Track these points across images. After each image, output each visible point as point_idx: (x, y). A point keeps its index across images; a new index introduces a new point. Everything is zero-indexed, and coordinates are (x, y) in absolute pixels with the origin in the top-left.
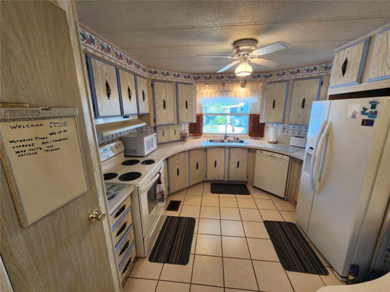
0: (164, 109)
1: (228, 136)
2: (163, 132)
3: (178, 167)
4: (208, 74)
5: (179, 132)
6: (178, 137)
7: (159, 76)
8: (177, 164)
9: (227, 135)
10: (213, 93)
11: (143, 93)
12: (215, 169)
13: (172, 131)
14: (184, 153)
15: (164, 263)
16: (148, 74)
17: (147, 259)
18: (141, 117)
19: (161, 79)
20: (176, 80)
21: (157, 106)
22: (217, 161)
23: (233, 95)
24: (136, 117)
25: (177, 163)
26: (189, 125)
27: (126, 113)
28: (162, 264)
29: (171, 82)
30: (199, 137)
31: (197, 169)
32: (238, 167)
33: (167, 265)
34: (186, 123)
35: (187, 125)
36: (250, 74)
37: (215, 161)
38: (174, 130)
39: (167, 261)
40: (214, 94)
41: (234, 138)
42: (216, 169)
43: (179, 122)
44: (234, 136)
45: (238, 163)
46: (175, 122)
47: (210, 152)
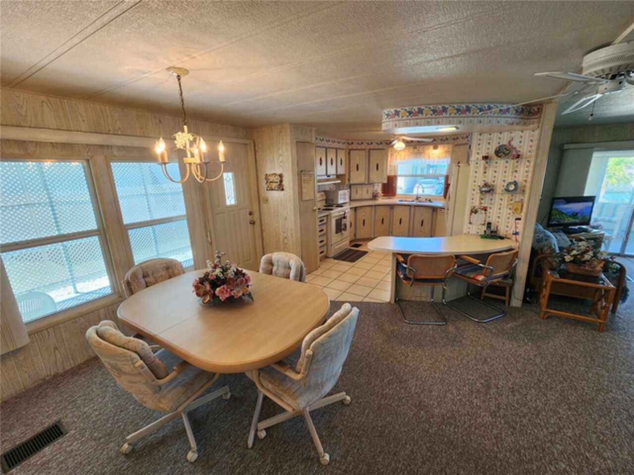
0: (357, 171)
2: (357, 190)
3: (363, 218)
5: (372, 192)
6: (370, 196)
7: (354, 146)
8: (363, 215)
9: (419, 197)
11: (341, 160)
13: (365, 190)
16: (347, 146)
18: (338, 176)
20: (369, 148)
21: (351, 169)
22: (402, 219)
23: (426, 157)
24: (335, 177)
27: (329, 174)
29: (364, 149)
30: (392, 196)
31: (382, 223)
32: (422, 225)
34: (379, 183)
35: (380, 185)
37: (400, 218)
38: (367, 189)
41: (426, 199)
42: (401, 226)
43: (370, 182)
44: (426, 197)
45: (422, 222)
46: (367, 183)
47: (396, 209)
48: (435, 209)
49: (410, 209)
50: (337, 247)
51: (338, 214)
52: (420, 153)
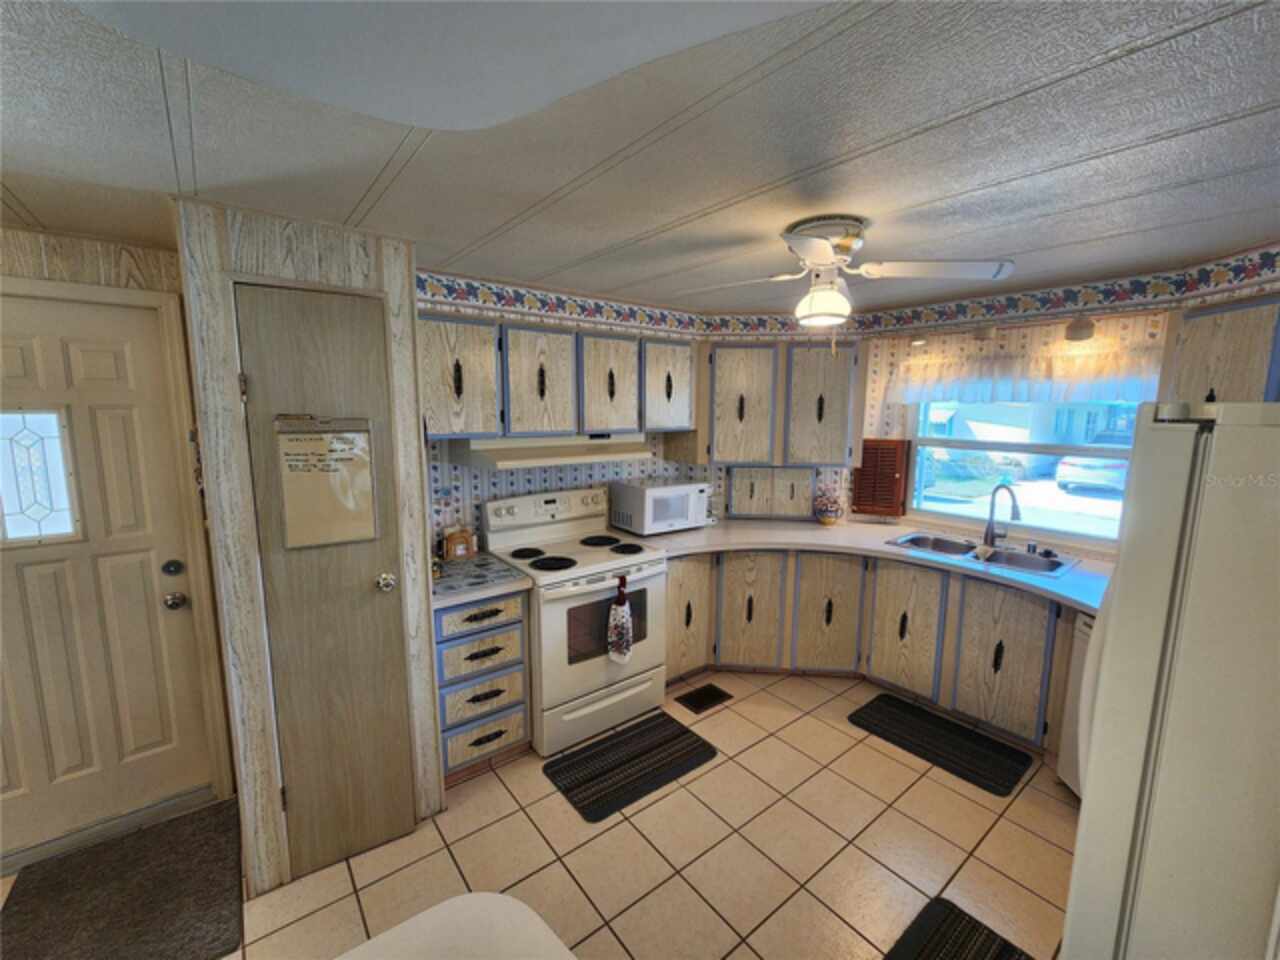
0: (738, 420)
1: (1003, 536)
2: (752, 485)
3: (750, 592)
4: (907, 305)
5: (808, 494)
7: (731, 334)
8: (747, 583)
9: (998, 531)
10: (950, 365)
11: (668, 381)
12: (900, 644)
13: (782, 485)
14: (781, 555)
15: (559, 788)
16: (701, 332)
17: (543, 763)
18: (653, 438)
19: (738, 338)
20: (789, 338)
21: (718, 412)
22: (909, 616)
23: (1037, 371)
25: (749, 580)
26: (851, 474)
27: (590, 427)
28: (554, 788)
29: (770, 345)
30: (889, 519)
31: (828, 620)
32: (997, 665)
33: (559, 797)
34: (835, 466)
35: (842, 474)
36: (841, 321)
37: (901, 613)
38: (789, 484)
39: (566, 791)
40: (952, 369)
41: (1032, 549)
42: (905, 646)
43: (791, 461)
44: (1034, 540)
45: (999, 650)
46: (778, 462)
47: (885, 577)
48: (1063, 614)
49: (945, 589)
50: (567, 718)
51: (584, 587)
52: (1009, 357)
